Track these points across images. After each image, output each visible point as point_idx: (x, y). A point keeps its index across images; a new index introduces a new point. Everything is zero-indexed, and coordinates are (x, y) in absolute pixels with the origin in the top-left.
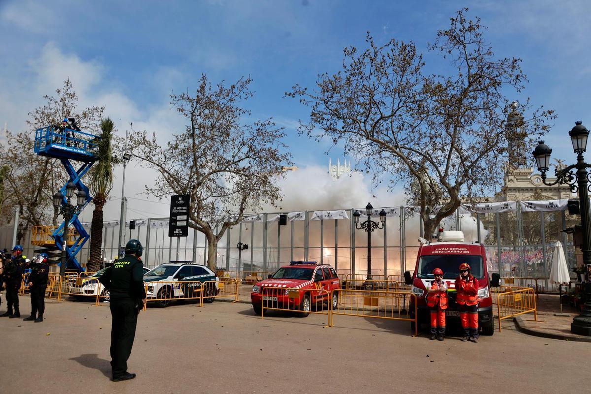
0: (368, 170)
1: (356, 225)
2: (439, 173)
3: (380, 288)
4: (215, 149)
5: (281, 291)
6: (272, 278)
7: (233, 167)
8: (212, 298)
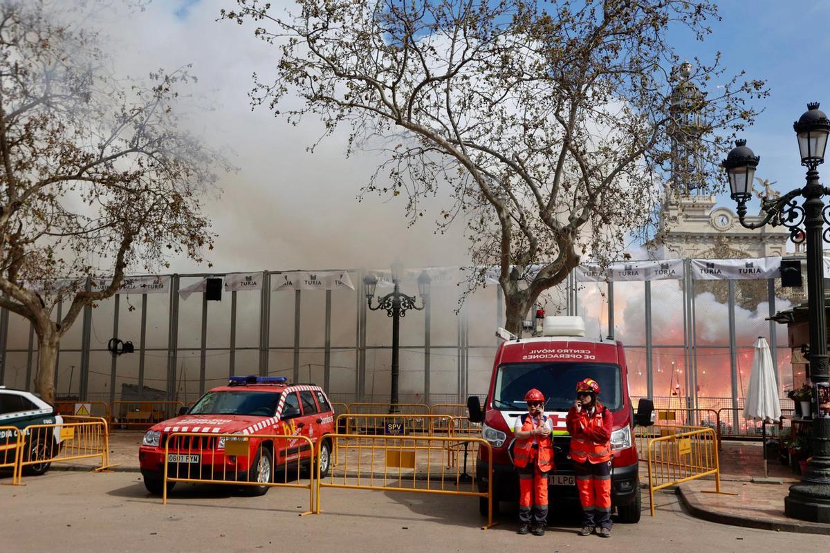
0: (398, 189)
1: (370, 304)
2: (539, 198)
3: (417, 431)
4: (56, 127)
5: (209, 442)
6: (189, 414)
7: (99, 170)
8: (43, 464)
